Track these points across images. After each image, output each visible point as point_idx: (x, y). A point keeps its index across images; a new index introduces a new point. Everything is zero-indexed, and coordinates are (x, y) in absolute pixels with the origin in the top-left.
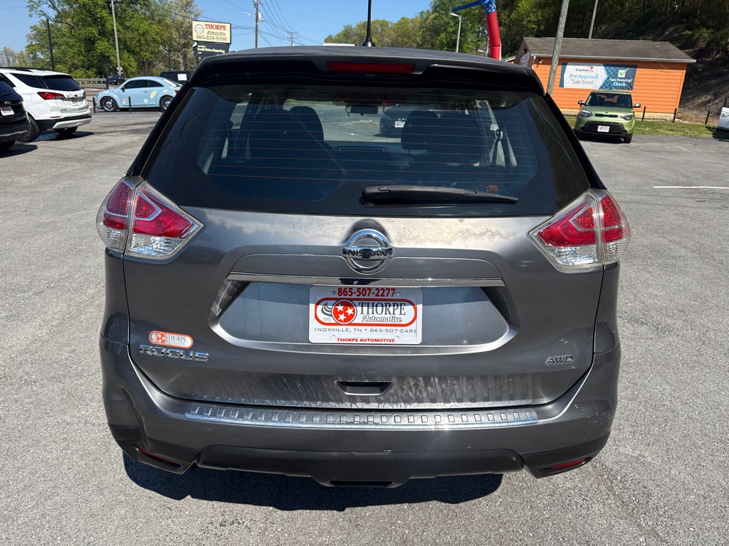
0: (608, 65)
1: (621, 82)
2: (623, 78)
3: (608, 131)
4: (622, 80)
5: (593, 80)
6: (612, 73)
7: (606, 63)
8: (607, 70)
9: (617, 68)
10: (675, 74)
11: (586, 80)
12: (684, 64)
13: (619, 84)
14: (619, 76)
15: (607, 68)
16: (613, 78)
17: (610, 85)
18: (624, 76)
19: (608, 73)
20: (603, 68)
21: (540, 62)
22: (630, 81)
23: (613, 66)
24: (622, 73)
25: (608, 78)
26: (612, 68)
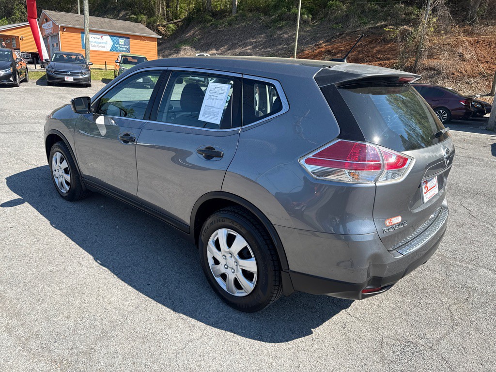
0: (112, 36)
1: (122, 48)
2: (122, 45)
3: (142, 81)
4: (123, 46)
5: (105, 45)
6: (115, 41)
7: (111, 34)
8: (112, 39)
9: (118, 38)
10: (152, 44)
11: (100, 45)
12: (155, 38)
13: (122, 49)
14: (120, 43)
15: (112, 37)
16: (117, 45)
17: (116, 49)
18: (123, 44)
19: (113, 41)
20: (109, 37)
21: (65, 30)
22: (127, 47)
23: (115, 36)
24: (122, 41)
25: (114, 44)
26: (115, 38)
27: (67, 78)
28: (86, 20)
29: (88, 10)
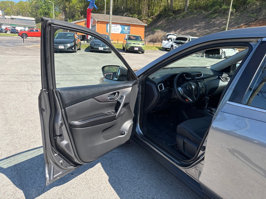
0: (121, 25)
1: (126, 31)
2: (126, 30)
3: (138, 49)
4: (127, 31)
5: (118, 30)
6: (123, 28)
7: (121, 24)
8: (121, 27)
9: (124, 26)
10: (142, 29)
11: (116, 30)
12: (144, 26)
13: (126, 32)
14: (125, 29)
15: (121, 26)
16: (124, 30)
17: (123, 32)
18: (127, 29)
19: (122, 28)
20: (120, 26)
21: (99, 23)
22: (129, 31)
23: (123, 25)
24: (126, 28)
25: (122, 30)
26: (123, 26)
27: (100, 48)
28: (110, 17)
29: (112, 11)
